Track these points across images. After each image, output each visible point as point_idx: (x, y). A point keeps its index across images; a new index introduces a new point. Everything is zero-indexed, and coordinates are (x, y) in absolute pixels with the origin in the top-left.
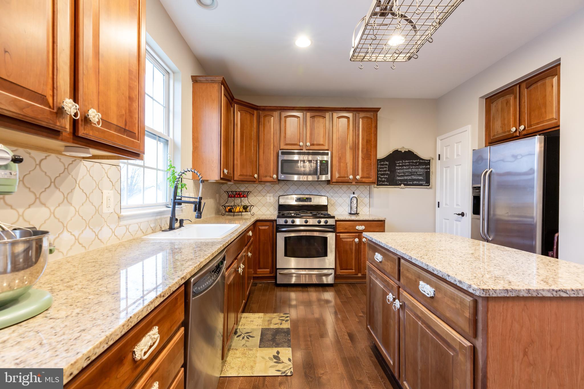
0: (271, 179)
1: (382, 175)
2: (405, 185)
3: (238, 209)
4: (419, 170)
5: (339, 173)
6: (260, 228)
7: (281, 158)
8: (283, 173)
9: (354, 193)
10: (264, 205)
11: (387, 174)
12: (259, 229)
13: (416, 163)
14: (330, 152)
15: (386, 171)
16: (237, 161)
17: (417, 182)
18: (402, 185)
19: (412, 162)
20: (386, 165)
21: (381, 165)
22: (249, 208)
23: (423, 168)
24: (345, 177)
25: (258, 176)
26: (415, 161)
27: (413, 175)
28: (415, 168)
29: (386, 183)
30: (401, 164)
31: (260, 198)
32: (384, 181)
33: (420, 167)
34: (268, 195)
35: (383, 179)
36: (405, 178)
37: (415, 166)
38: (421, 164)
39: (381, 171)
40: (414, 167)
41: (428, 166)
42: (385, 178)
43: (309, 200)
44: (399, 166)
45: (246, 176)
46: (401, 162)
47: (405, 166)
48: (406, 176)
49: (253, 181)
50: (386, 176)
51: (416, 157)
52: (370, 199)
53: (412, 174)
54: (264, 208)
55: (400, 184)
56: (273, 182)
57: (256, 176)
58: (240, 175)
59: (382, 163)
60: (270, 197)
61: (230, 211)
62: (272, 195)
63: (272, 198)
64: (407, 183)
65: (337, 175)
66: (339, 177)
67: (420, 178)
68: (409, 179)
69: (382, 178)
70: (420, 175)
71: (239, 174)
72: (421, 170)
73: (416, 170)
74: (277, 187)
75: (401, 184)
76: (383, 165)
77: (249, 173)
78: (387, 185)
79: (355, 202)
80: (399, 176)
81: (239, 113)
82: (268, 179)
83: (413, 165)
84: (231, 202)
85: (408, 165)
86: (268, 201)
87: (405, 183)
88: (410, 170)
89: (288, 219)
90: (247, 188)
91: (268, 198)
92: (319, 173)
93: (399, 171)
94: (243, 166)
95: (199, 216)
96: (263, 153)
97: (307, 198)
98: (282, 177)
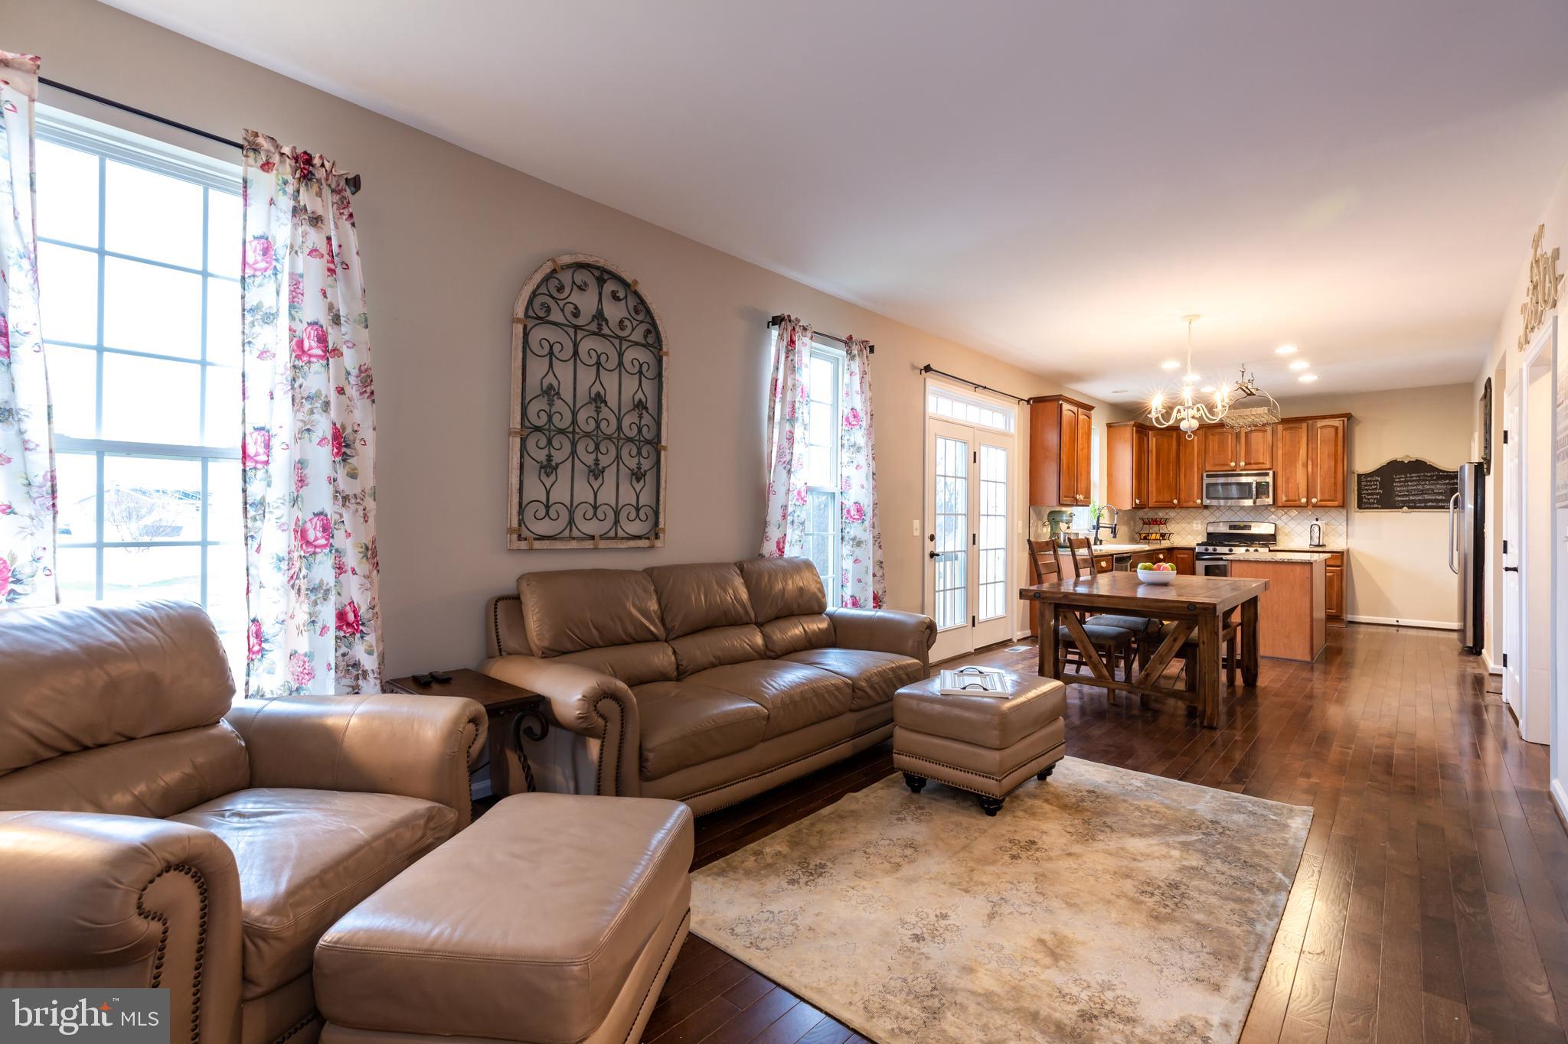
0: (1194, 505)
1: (1368, 494)
2: (1409, 507)
3: (1154, 536)
4: (1438, 486)
5: (1287, 496)
6: (1179, 556)
7: (1206, 481)
8: (1208, 497)
9: (1317, 520)
10: (1189, 534)
11: (1377, 494)
12: (1177, 557)
13: (1432, 476)
14: (1271, 473)
15: (1376, 489)
16: (1152, 487)
17: (1434, 504)
18: (1405, 509)
19: (1424, 476)
20: (1377, 481)
21: (1367, 481)
22: (1167, 536)
23: (1445, 484)
24: (1295, 501)
25: (1179, 501)
26: (1429, 474)
27: (1426, 494)
28: (1429, 484)
29: (1376, 506)
30: (1403, 479)
31: (1184, 525)
32: (1373, 503)
33: (1440, 482)
34: (1195, 522)
35: (1371, 501)
36: (1411, 498)
37: (1429, 481)
38: (1440, 478)
39: (1367, 490)
40: (1427, 483)
41: (1455, 481)
42: (1374, 499)
43: (1249, 527)
44: (1400, 482)
45: (1164, 502)
46: (1403, 476)
47: (1411, 481)
48: (1412, 495)
49: (1173, 507)
50: (1375, 497)
51: (1432, 468)
52: (1349, 528)
53: (1423, 492)
54: (1189, 536)
55: (1401, 507)
56: (1197, 507)
57: (1175, 501)
58: (1156, 502)
59: (1369, 479)
60: (1197, 524)
61: (1145, 538)
62: (1200, 522)
63: (1200, 526)
64: (1413, 506)
65: (1284, 499)
66: (1286, 501)
67: (1440, 497)
68: (1419, 500)
69: (1369, 499)
70: (1439, 494)
71: (1154, 500)
72: (1440, 487)
73: (1432, 487)
74: (1206, 512)
75: (1403, 507)
76: (1371, 481)
77: (1167, 498)
78: (1378, 508)
79: (1317, 529)
80: (1399, 496)
81: (1154, 439)
82: (1191, 504)
83: (1425, 480)
84: (1146, 529)
85: (1415, 481)
86: (1195, 528)
87: (1411, 505)
88: (1420, 487)
89: (1209, 547)
90: (1167, 514)
91: (1195, 525)
92: (1254, 497)
93: (1398, 488)
94: (1159, 491)
95: (1115, 537)
96: (1185, 476)
97: (1245, 526)
98: (1207, 502)
